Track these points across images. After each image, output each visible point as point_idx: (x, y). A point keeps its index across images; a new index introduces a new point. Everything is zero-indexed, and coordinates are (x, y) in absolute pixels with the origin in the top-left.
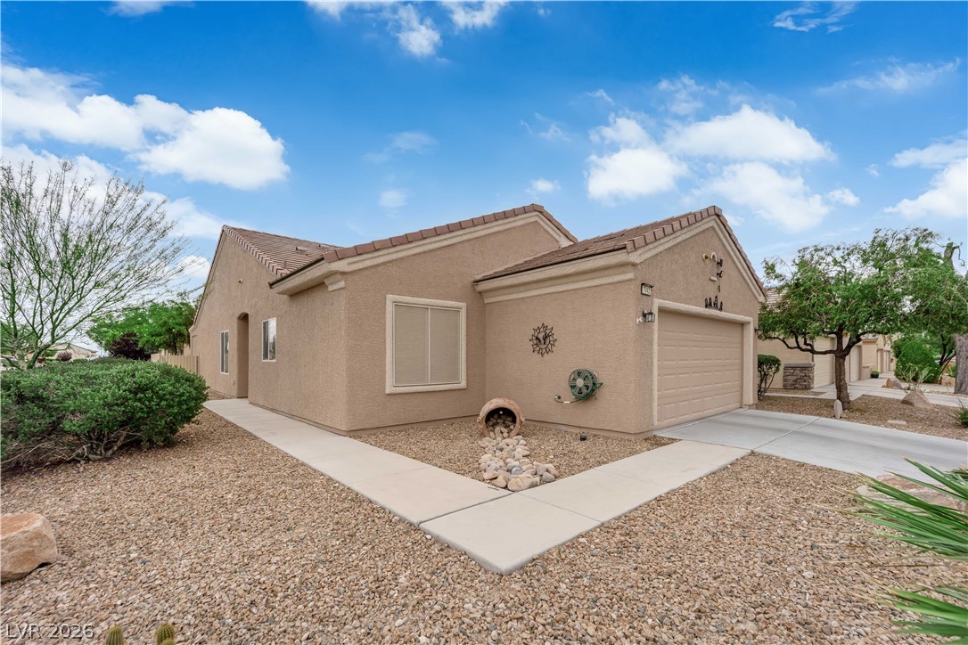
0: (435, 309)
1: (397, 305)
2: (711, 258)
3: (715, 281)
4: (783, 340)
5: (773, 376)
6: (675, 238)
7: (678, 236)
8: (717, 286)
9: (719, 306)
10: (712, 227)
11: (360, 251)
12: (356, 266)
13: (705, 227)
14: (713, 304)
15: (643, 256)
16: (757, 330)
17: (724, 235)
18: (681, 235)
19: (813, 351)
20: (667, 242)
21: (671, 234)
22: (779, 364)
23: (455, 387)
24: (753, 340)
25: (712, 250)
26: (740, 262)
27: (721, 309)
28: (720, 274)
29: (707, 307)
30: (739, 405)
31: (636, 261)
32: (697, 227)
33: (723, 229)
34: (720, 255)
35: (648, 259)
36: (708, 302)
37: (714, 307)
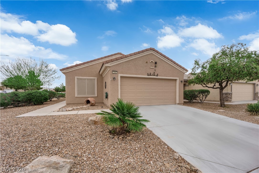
0: (88, 79)
1: (78, 79)
2: (150, 62)
3: (153, 68)
4: (201, 84)
5: (206, 96)
6: (129, 58)
7: (130, 58)
8: (154, 69)
9: (156, 75)
10: (151, 53)
11: (68, 68)
12: (67, 71)
13: (147, 54)
14: (152, 75)
15: (112, 64)
16: (181, 81)
17: (158, 55)
18: (132, 57)
19: (213, 88)
20: (125, 60)
21: (125, 58)
22: (210, 92)
23: (94, 96)
24: (179, 84)
25: (151, 60)
26: (169, 62)
27: (157, 76)
28: (155, 66)
29: (149, 75)
30: (175, 103)
31: (109, 66)
32: (142, 54)
33: (157, 53)
34: (157, 60)
35: (116, 65)
36: (149, 74)
37: (153, 75)
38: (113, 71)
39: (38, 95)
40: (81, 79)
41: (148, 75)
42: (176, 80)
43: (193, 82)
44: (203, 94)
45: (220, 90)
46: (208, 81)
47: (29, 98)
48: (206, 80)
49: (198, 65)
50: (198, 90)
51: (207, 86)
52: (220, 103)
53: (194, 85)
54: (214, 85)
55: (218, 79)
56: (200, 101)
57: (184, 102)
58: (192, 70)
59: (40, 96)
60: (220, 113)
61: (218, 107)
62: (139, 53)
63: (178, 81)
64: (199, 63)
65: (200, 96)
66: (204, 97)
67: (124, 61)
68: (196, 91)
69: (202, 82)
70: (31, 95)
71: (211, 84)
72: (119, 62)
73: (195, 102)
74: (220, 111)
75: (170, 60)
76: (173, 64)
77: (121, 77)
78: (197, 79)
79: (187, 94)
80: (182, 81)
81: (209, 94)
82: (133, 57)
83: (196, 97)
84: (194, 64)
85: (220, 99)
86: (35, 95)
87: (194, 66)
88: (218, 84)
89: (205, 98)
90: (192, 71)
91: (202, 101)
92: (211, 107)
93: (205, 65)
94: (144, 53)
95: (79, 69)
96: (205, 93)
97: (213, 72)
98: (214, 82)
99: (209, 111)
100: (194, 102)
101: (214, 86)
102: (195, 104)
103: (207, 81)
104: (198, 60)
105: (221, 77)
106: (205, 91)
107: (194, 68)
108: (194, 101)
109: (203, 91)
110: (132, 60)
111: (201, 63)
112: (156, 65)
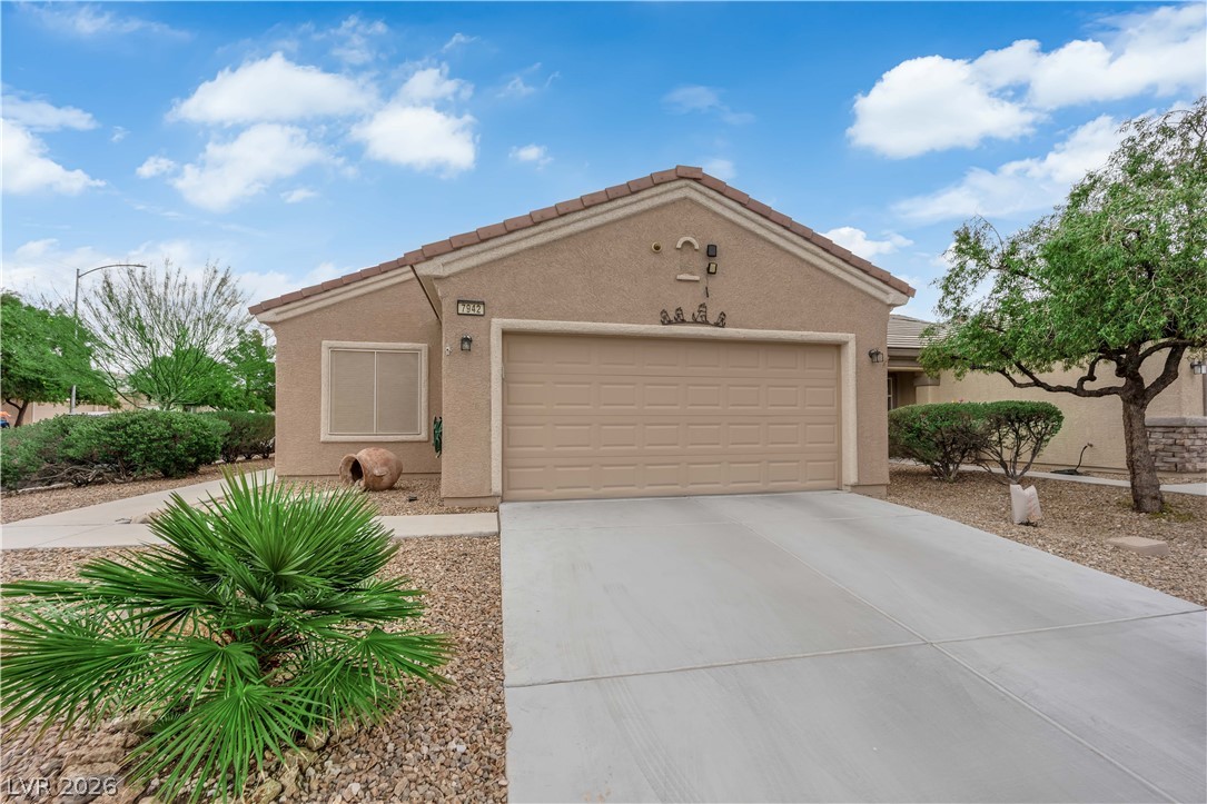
0: (382, 353)
1: (333, 350)
2: (679, 246)
3: (697, 281)
4: (1003, 372)
5: (1040, 440)
6: (550, 230)
7: (560, 227)
8: (701, 288)
9: (713, 318)
10: (685, 198)
11: (286, 301)
12: (285, 316)
13: (657, 201)
14: (688, 317)
15: (456, 264)
16: (873, 355)
17: (726, 206)
18: (568, 224)
19: (1079, 391)
20: (526, 238)
21: (529, 227)
22: (1060, 419)
23: (410, 438)
24: (857, 373)
25: (685, 235)
26: (795, 244)
27: (721, 323)
28: (708, 269)
29: (670, 323)
30: (833, 483)
31: (436, 273)
32: (626, 205)
33: (718, 197)
34: (718, 238)
35: (477, 266)
36: (672, 316)
37: (695, 322)
38: (459, 302)
39: (153, 435)
40: (348, 352)
41: (666, 321)
42: (838, 347)
43: (954, 358)
44: (1016, 431)
45: (1127, 402)
46: (1042, 350)
47: (113, 444)
48: (1029, 345)
49: (978, 254)
50: (985, 405)
51: (1037, 383)
52: (1128, 484)
53: (958, 375)
54: (1086, 374)
55: (1108, 334)
56: (1001, 471)
57: (896, 475)
58: (946, 288)
59: (165, 439)
60: (1122, 565)
61: (1118, 514)
62: (610, 200)
63: (850, 353)
64: (985, 246)
65: (1000, 442)
66: (1026, 448)
67: (524, 245)
68: (975, 411)
69: (1005, 355)
70: (121, 432)
71: (1066, 368)
72: (492, 249)
73: (972, 474)
74: (1127, 548)
75: (800, 232)
76: (817, 255)
77: (506, 334)
78: (974, 337)
79: (919, 430)
80: (877, 353)
81: (1055, 430)
82: (574, 222)
83: (976, 448)
84: (951, 255)
85: (1131, 464)
86: (144, 434)
87: (955, 264)
88: (1113, 365)
89: (1035, 452)
90: (941, 293)
91: (1011, 471)
92: (1067, 513)
93: (1022, 255)
94: (643, 199)
95: (341, 303)
96: (1032, 424)
97: (1067, 290)
98: (1081, 354)
99: (1043, 547)
100: (962, 476)
101: (1082, 380)
102: (967, 488)
103: (1036, 348)
104: (979, 227)
105: (1127, 321)
106: (1033, 411)
107: (957, 275)
108: (963, 467)
109: (1016, 408)
110: (570, 236)
111: (994, 243)
112: (716, 260)
